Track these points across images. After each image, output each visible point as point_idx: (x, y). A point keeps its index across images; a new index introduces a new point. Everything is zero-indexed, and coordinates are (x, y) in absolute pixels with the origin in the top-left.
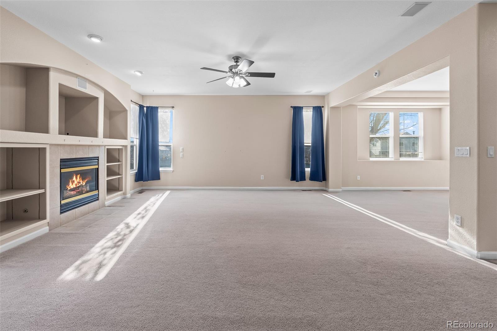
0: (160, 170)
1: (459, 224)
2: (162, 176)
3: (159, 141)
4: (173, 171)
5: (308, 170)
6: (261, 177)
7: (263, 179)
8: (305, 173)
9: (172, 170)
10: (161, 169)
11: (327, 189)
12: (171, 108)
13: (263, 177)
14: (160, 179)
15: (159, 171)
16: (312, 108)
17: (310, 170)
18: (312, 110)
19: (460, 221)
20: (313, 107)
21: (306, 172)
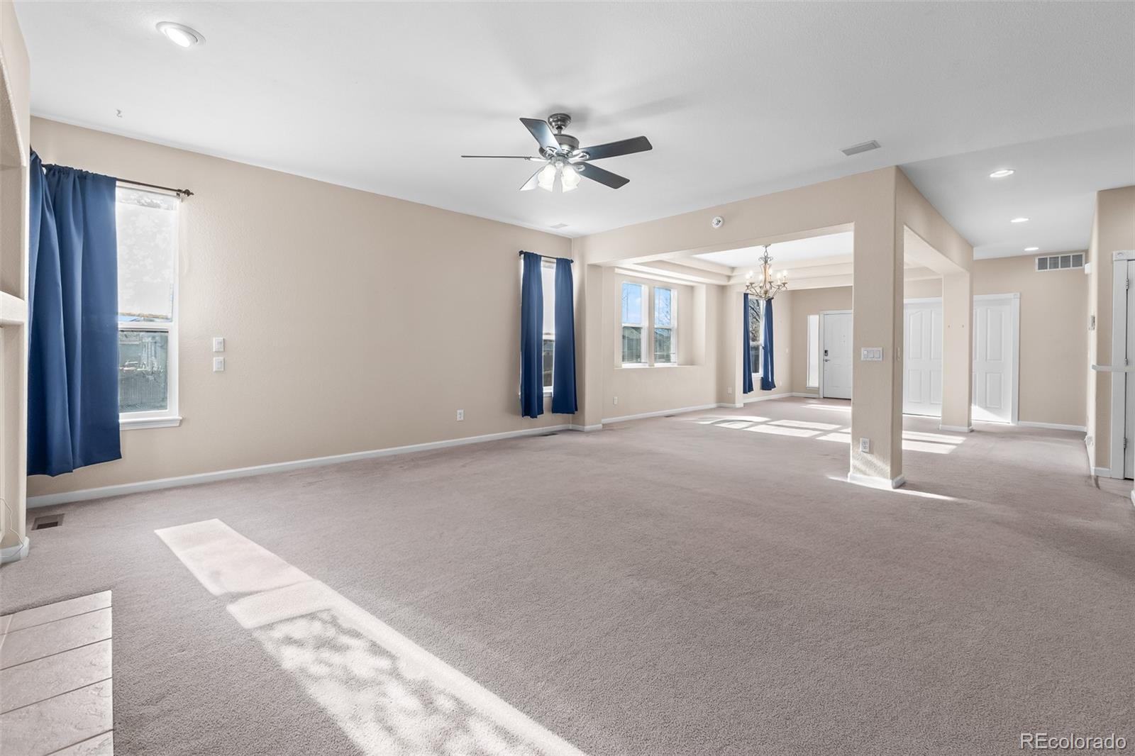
0: (121, 421)
1: (867, 450)
2: (127, 443)
3: (120, 311)
4: (181, 421)
5: (548, 390)
6: (458, 416)
7: (462, 418)
8: (542, 397)
9: (177, 417)
10: (124, 418)
11: (579, 427)
12: (175, 193)
13: (462, 415)
14: (120, 457)
15: (118, 425)
16: (555, 261)
17: (552, 391)
18: (555, 265)
19: (868, 445)
20: (557, 259)
21: (544, 396)
